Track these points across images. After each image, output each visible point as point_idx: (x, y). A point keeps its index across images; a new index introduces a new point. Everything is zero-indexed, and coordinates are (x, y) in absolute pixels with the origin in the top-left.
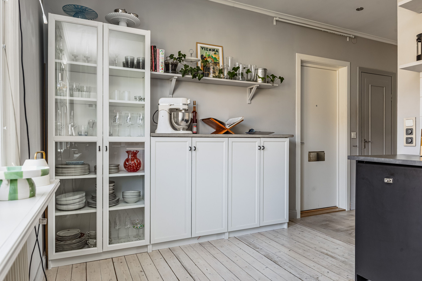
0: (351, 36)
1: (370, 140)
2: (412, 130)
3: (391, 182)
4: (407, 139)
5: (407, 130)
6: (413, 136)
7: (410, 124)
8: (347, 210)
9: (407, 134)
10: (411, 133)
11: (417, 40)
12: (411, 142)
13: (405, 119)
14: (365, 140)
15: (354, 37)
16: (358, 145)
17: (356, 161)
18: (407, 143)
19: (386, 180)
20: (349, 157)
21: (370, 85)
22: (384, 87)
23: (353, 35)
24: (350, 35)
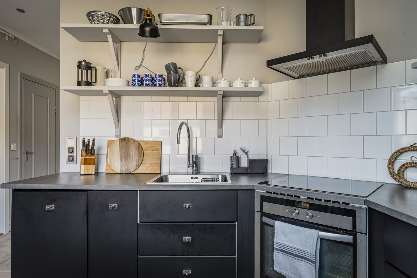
0: (11, 36)
1: (33, 152)
2: (73, 148)
3: (53, 208)
4: (69, 157)
5: (69, 148)
6: (75, 154)
7: (71, 142)
8: (4, 233)
9: (69, 152)
10: (73, 152)
11: (78, 66)
12: (73, 160)
13: (67, 138)
14: (27, 151)
15: (15, 38)
16: (19, 158)
17: (12, 189)
18: (69, 160)
19: (47, 207)
20: (2, 186)
21: (33, 94)
22: (48, 98)
23: (13, 36)
24: (10, 34)
